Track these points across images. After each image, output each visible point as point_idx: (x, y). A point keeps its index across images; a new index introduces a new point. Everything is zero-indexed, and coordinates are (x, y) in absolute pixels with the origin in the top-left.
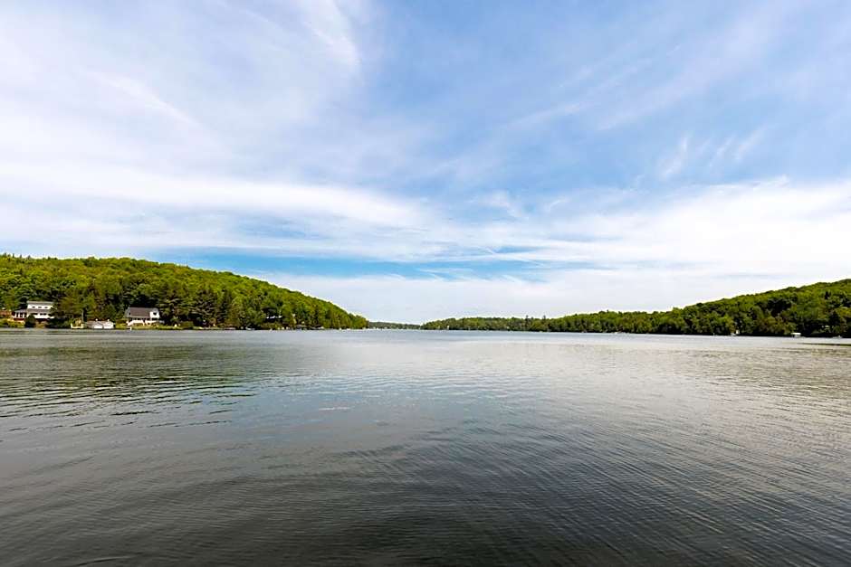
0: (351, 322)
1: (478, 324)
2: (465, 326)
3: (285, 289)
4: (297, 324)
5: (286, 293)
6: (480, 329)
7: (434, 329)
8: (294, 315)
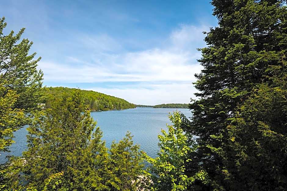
0: (130, 106)
1: (173, 106)
2: (168, 107)
3: (109, 96)
4: (114, 108)
5: (110, 97)
6: (173, 108)
7: (158, 108)
8: (113, 105)
